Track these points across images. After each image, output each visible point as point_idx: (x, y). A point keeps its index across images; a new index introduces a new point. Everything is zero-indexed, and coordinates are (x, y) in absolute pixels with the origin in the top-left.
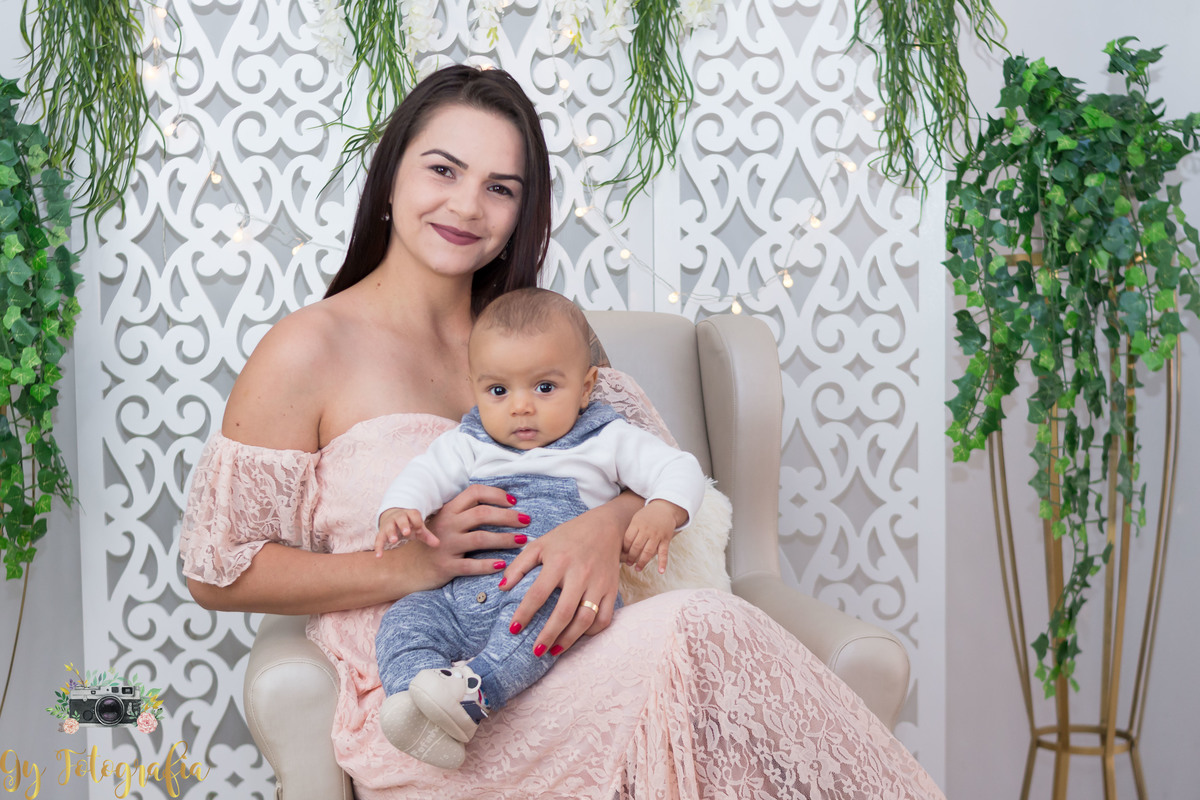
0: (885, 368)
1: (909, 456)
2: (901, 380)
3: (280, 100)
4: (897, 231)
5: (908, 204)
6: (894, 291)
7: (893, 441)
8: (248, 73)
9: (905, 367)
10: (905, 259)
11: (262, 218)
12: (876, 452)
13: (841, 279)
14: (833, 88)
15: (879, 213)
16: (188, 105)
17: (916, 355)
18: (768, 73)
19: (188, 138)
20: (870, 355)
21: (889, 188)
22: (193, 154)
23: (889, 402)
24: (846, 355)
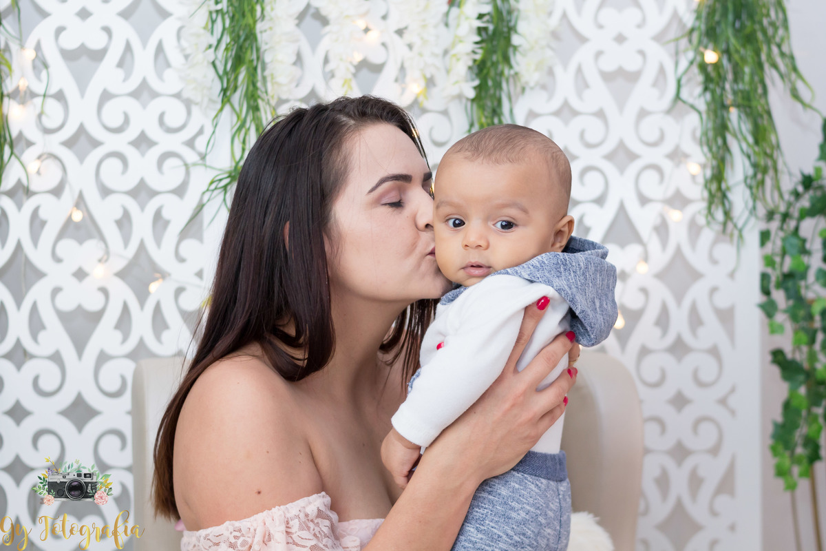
0: (703, 402)
1: (726, 485)
2: (720, 413)
3: (143, 142)
4: (714, 276)
5: (726, 251)
6: (712, 332)
7: (712, 471)
8: (112, 113)
9: (723, 402)
10: (722, 301)
11: (122, 255)
12: (695, 481)
13: (663, 320)
14: (654, 145)
15: (698, 259)
16: (54, 143)
17: (733, 390)
18: (595, 130)
19: (52, 176)
20: (690, 390)
21: (708, 235)
22: (57, 191)
23: (708, 435)
24: (668, 391)
